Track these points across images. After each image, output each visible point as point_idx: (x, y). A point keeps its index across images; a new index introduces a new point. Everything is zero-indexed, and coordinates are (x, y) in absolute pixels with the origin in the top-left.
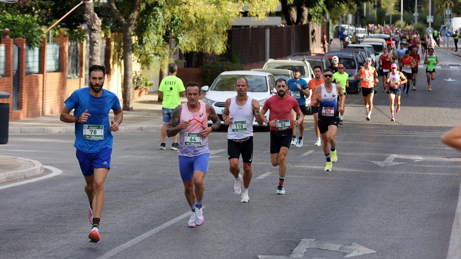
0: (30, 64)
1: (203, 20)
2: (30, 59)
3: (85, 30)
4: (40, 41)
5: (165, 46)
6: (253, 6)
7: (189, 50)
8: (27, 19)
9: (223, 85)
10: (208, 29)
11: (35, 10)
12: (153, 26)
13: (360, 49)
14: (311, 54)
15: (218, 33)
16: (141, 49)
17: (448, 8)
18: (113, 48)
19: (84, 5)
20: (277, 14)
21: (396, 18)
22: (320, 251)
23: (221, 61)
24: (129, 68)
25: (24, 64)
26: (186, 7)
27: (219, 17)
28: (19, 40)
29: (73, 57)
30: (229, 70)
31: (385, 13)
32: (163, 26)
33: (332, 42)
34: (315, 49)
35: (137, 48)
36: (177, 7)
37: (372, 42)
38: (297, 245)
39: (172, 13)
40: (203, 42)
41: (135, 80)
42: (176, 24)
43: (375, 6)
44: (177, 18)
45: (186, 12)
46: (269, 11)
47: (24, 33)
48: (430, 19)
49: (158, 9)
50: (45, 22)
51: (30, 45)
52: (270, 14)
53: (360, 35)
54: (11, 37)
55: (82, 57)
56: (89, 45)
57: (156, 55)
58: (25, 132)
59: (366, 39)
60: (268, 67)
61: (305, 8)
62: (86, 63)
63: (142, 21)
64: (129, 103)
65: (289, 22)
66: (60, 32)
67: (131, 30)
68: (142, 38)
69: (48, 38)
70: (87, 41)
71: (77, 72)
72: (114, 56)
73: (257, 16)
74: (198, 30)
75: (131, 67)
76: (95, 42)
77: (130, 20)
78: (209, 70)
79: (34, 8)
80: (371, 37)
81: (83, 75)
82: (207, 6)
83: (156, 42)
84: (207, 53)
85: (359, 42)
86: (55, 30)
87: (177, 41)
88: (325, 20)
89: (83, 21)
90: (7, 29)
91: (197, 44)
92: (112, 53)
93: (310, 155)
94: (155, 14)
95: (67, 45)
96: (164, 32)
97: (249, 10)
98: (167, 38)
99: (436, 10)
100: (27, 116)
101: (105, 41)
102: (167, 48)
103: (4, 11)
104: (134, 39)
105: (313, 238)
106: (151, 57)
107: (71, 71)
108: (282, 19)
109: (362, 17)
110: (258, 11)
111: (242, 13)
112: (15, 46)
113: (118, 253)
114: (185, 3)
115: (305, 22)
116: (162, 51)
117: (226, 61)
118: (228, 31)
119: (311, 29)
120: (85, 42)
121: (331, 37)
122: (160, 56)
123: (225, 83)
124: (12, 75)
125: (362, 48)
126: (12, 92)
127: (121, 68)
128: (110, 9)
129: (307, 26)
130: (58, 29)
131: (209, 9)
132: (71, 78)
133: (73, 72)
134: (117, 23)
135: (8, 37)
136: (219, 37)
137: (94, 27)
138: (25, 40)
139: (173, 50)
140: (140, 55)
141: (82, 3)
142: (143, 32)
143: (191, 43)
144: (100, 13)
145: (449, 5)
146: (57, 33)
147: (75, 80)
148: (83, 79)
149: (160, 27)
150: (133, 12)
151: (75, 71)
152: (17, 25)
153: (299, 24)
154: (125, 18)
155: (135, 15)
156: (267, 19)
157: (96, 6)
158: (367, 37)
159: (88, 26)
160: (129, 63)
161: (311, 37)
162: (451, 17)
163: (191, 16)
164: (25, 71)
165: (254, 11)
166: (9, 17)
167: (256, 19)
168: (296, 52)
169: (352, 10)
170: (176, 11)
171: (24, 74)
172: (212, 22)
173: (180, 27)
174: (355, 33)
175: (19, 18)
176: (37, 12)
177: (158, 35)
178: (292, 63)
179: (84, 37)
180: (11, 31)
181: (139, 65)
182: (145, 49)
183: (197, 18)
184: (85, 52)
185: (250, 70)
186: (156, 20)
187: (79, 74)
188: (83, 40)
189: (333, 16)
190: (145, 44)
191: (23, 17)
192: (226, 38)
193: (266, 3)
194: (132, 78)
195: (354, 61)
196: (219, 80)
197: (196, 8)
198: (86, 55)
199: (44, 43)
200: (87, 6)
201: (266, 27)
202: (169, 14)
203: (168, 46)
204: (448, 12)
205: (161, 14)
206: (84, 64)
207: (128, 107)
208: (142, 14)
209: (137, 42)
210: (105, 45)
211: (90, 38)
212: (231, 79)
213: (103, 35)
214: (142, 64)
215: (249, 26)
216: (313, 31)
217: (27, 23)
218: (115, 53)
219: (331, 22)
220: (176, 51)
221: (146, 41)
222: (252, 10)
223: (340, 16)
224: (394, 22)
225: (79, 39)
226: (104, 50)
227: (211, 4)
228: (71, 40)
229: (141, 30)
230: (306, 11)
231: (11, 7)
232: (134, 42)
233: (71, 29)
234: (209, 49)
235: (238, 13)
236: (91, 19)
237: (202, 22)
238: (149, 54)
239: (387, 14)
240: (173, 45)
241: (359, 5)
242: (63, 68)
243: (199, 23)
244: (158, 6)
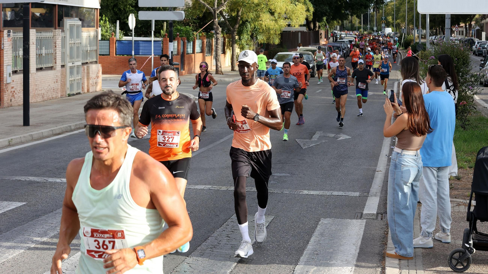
0: (189, 50)
1: (269, 28)
2: (189, 47)
3: (214, 33)
4: (193, 39)
5: (251, 41)
6: (293, 21)
7: (262, 42)
8: (187, 28)
9: (279, 59)
10: (271, 32)
11: (191, 24)
12: (245, 31)
13: (343, 42)
14: (320, 44)
15: (276, 34)
16: (240, 42)
17: (383, 23)
18: (227, 41)
19: (213, 21)
20: (304, 25)
21: (359, 28)
22: (325, 137)
23: (277, 47)
24: (234, 51)
25: (186, 49)
26: (261, 22)
27: (276, 27)
28: (183, 38)
29: (208, 46)
30: (281, 52)
31: (354, 25)
32: (250, 31)
33: (330, 39)
34: (322, 42)
35: (238, 42)
36: (257, 22)
37: (349, 39)
38: (314, 134)
39: (255, 25)
40: (269, 39)
41: (237, 57)
42: (256, 30)
43: (349, 22)
44: (257, 27)
45: (261, 25)
46: (300, 24)
47: (185, 35)
48: (375, 29)
49: (248, 23)
50: (195, 29)
51: (189, 41)
52: (301, 26)
53: (343, 36)
54: (180, 37)
55: (212, 46)
56: (215, 40)
57: (247, 45)
58: (186, 81)
59: (346, 38)
60: (300, 50)
61: (317, 23)
62: (214, 49)
63: (240, 29)
64: (234, 68)
65: (309, 28)
66: (202, 34)
67: (235, 33)
68: (240, 37)
69: (197, 37)
70: (215, 38)
71: (210, 53)
72: (227, 45)
73: (295, 26)
74: (267, 33)
75: (235, 50)
76: (218, 39)
77: (235, 29)
78: (272, 52)
79: (190, 23)
80: (348, 37)
81: (213, 54)
82: (271, 22)
83: (247, 39)
84: (271, 44)
85: (343, 39)
86: (200, 33)
87: (257, 38)
88: (326, 29)
89: (213, 29)
90: (178, 33)
91: (266, 40)
92: (226, 44)
93: (320, 92)
94: (246, 26)
95: (205, 41)
96: (251, 34)
97: (291, 24)
98: (252, 36)
99: (377, 25)
100: (188, 74)
101: (223, 38)
102: (252, 42)
103: (177, 25)
104: (237, 37)
105: (322, 131)
106: (245, 46)
107: (207, 52)
108: (306, 28)
109: (344, 27)
110: (295, 24)
111: (287, 25)
112: (182, 41)
113: (230, 138)
114: (261, 20)
115: (317, 29)
116: (250, 43)
117: (280, 47)
118: (281, 33)
119: (320, 33)
120: (214, 39)
121: (329, 36)
122: (249, 45)
123: (280, 58)
124: (180, 54)
125: (344, 41)
126: (180, 62)
127: (230, 51)
128: (225, 24)
129: (318, 31)
130: (201, 33)
131: (272, 23)
132: (207, 56)
133: (208, 53)
134: (229, 30)
135: (178, 37)
136: (276, 36)
137: (218, 32)
138: (186, 38)
139: (255, 42)
140: (240, 45)
141: (212, 20)
142: (241, 34)
143: (263, 39)
144: (221, 25)
145: (383, 22)
146: (201, 35)
147: (209, 57)
148: (213, 56)
149: (249, 32)
150: (236, 25)
151: (209, 53)
152: (183, 31)
153: (314, 30)
154: (232, 28)
155: (237, 26)
156: (299, 28)
157: (219, 22)
158: (346, 36)
159: (215, 31)
160: (234, 48)
161: (320, 36)
162: (384, 28)
163: (263, 26)
164: (186, 52)
165: (293, 24)
166: (179, 27)
167: (294, 28)
168: (313, 43)
169: (339, 24)
170: (256, 24)
171: (186, 54)
172: (273, 29)
173: (258, 32)
174: (340, 35)
175: (183, 28)
176: (191, 25)
177: (248, 35)
178: (311, 49)
179: (213, 36)
180: (180, 34)
181: (239, 49)
182: (242, 42)
183: (266, 27)
184: (214, 43)
185: (291, 52)
186: (247, 28)
187: (211, 54)
188: (213, 38)
189: (330, 27)
190: (242, 39)
191: (185, 27)
192: (280, 37)
193: (299, 20)
194: (236, 55)
195: (340, 48)
196: (276, 56)
197: (266, 23)
198: (214, 45)
199: (195, 39)
200: (215, 22)
201: (299, 32)
202: (253, 25)
203: (253, 41)
204: (383, 25)
205: (249, 26)
206: (213, 49)
207: (234, 69)
208: (240, 26)
209: (238, 39)
210: (223, 40)
211: (216, 37)
212: (283, 56)
213: (222, 36)
214: (240, 49)
215: (291, 31)
216: (321, 34)
217: (187, 30)
218: (228, 44)
219: (329, 30)
220: (256, 43)
221: (242, 38)
222: (292, 24)
223: (333, 27)
224: (358, 30)
225: (211, 37)
226: (222, 42)
227: (273, 21)
228: (207, 38)
229: (240, 33)
230: (317, 24)
231: (180, 23)
232: (236, 39)
233: (207, 33)
234: (272, 42)
235: (286, 25)
236: (216, 28)
237: (269, 29)
238: (244, 44)
239: (355, 26)
240: (255, 40)
241: (342, 22)
242: (203, 51)
243: (267, 30)
244: (248, 22)
